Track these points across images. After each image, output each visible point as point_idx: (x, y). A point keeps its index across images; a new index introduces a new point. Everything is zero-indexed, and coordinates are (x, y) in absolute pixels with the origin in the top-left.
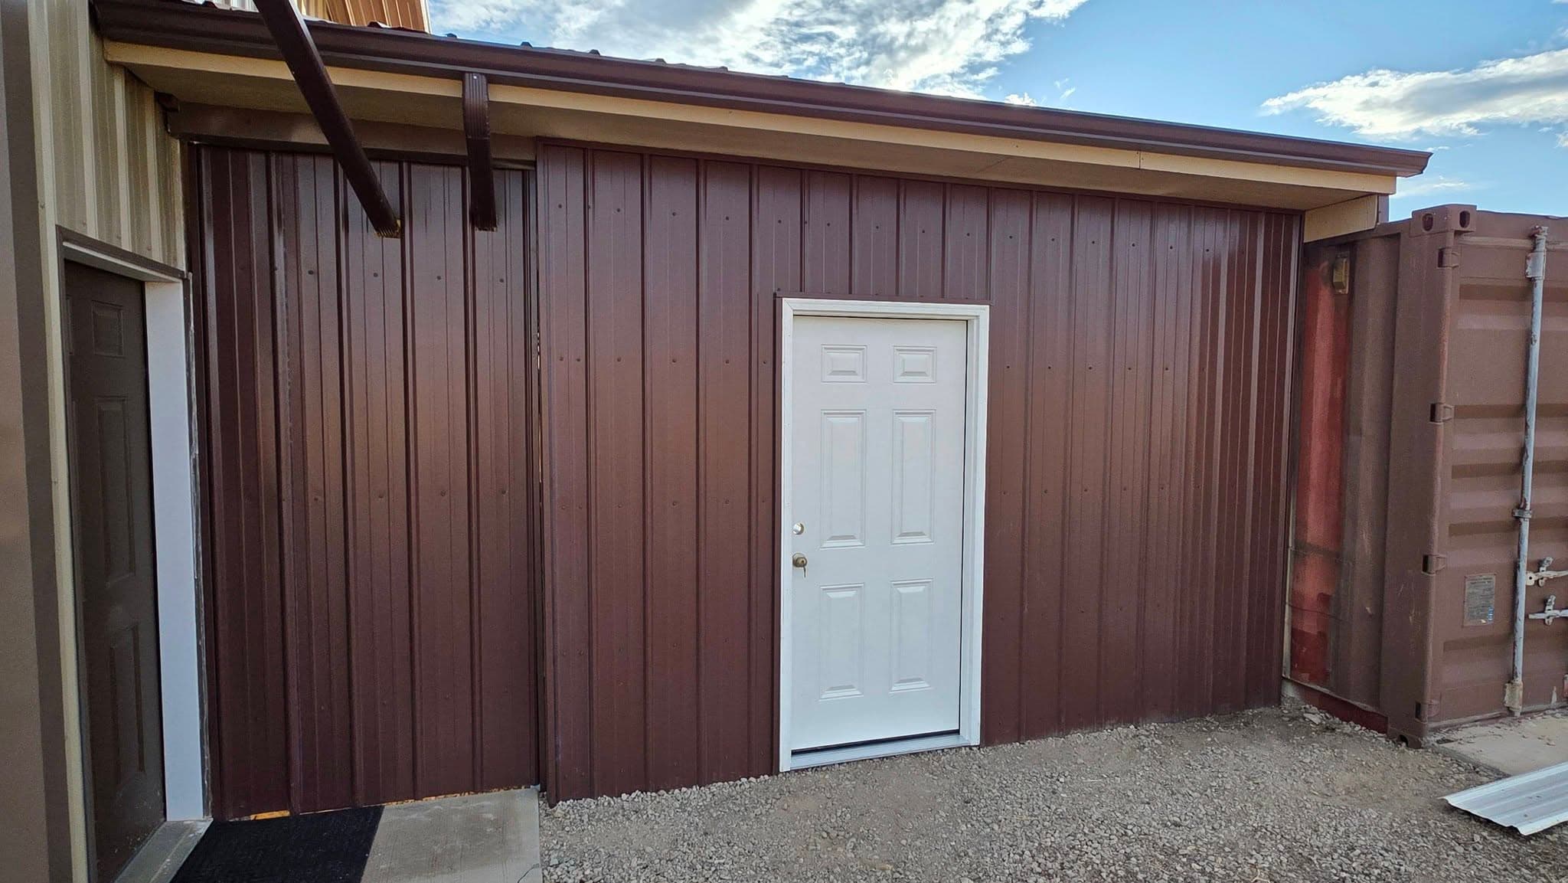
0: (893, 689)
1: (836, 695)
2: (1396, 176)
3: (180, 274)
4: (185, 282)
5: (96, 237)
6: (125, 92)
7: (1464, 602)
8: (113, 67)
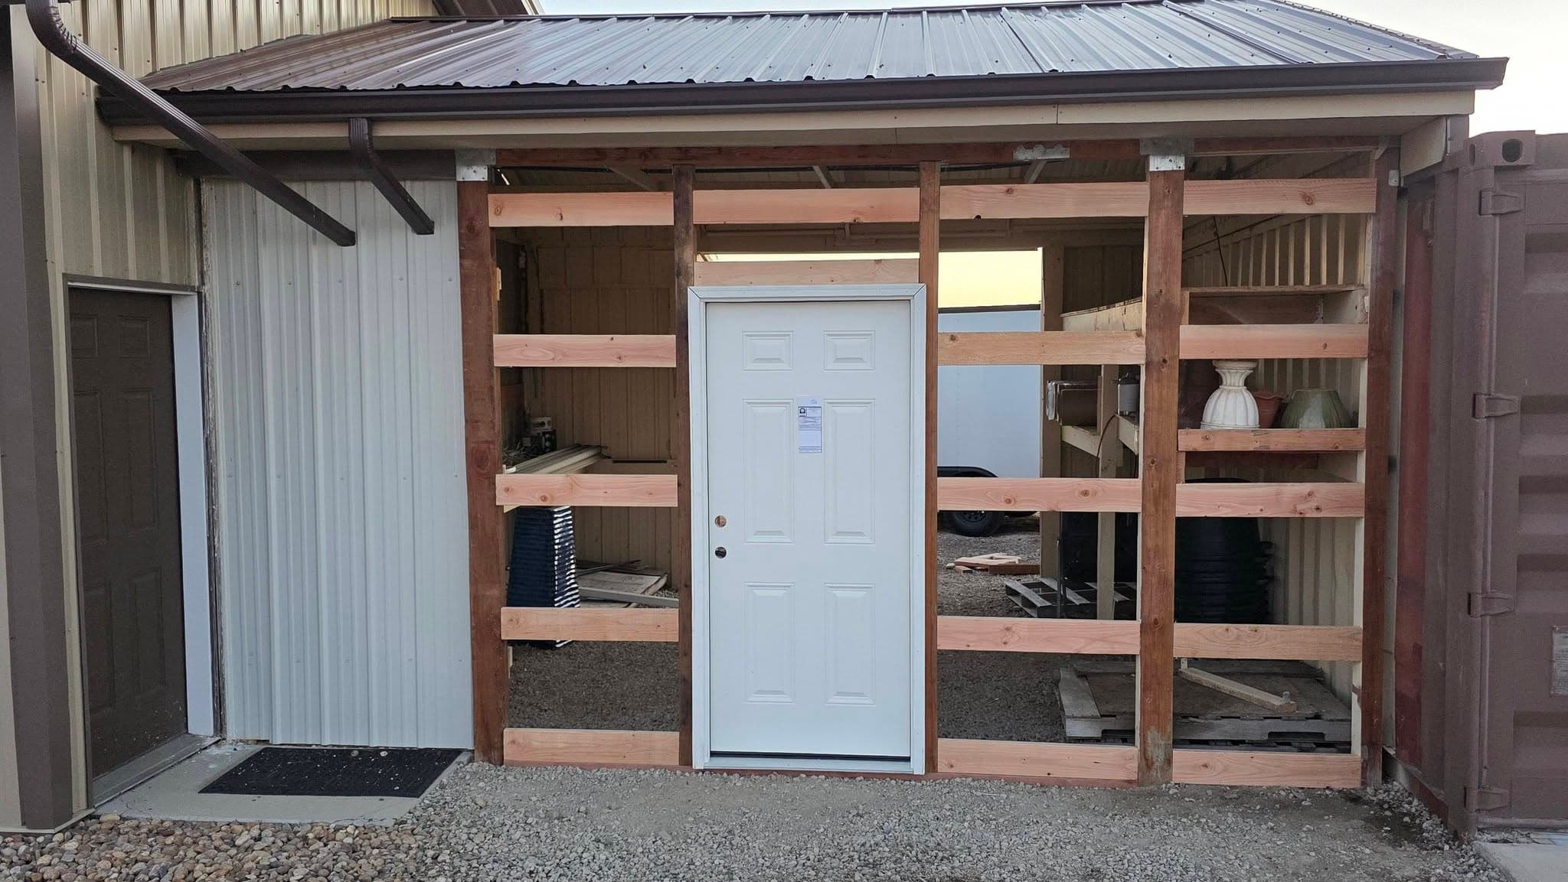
0: (831, 700)
1: (761, 699)
2: (1475, 90)
3: (192, 289)
4: (200, 294)
5: (100, 275)
6: (132, 157)
7: (1551, 661)
8: (123, 143)
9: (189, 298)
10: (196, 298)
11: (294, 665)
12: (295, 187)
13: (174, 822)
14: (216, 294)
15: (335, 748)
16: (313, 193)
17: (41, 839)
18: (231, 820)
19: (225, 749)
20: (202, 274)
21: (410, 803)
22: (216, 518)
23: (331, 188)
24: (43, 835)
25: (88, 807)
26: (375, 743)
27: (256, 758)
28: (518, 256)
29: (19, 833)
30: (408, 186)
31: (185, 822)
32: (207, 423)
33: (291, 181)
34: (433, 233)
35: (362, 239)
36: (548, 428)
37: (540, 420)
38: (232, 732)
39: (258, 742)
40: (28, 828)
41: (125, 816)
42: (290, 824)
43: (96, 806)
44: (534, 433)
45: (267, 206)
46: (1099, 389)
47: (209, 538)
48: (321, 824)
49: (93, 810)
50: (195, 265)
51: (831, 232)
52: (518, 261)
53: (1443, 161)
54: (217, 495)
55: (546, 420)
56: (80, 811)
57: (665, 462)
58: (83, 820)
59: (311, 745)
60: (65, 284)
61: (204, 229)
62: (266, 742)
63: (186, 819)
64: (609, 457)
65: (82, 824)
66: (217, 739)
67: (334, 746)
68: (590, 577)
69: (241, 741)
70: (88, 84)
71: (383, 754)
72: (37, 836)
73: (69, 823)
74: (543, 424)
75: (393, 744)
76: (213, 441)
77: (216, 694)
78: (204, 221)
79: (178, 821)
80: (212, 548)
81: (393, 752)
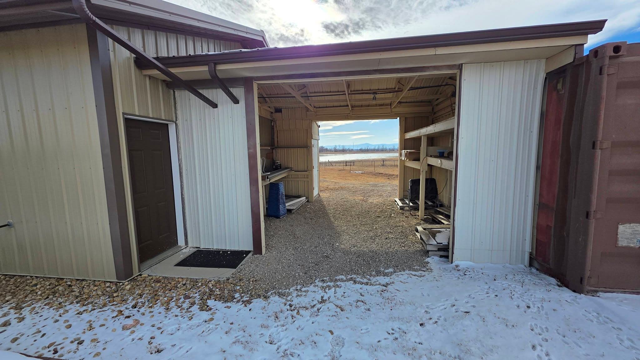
2: (589, 34)
3: (173, 122)
4: (176, 123)
5: (138, 114)
6: (149, 81)
7: (617, 235)
8: (145, 76)
9: (173, 124)
10: (175, 125)
11: (205, 227)
12: (201, 91)
13: (163, 277)
14: (181, 124)
15: (217, 250)
16: (204, 92)
17: (121, 284)
18: (179, 277)
19: (188, 249)
20: (176, 117)
21: (233, 270)
22: (183, 186)
23: (210, 91)
24: (122, 282)
25: (139, 272)
26: (228, 248)
27: (194, 253)
28: (272, 122)
29: (115, 282)
30: (231, 90)
31: (166, 277)
32: (180, 160)
33: (199, 89)
34: (239, 103)
35: (219, 106)
36: (279, 163)
37: (277, 162)
38: (190, 244)
39: (197, 248)
40: (118, 280)
41: (149, 275)
42: (196, 279)
43: (142, 271)
44: (276, 165)
45: (193, 96)
46: (421, 151)
47: (181, 192)
48: (204, 279)
49: (141, 273)
50: (174, 115)
51: (347, 115)
52: (272, 124)
53: (574, 61)
54: (183, 180)
55: (279, 162)
56: (136, 273)
57: (307, 171)
58: (137, 276)
59: (211, 249)
60: (123, 116)
61: (176, 105)
62: (199, 248)
63: (166, 276)
64: (294, 170)
65: (136, 278)
66: (186, 247)
67: (217, 249)
68: (290, 199)
69: (192, 247)
70: (131, 55)
71: (229, 252)
72: (120, 283)
73: (132, 277)
74: (278, 163)
75: (233, 249)
76: (181, 165)
77: (185, 235)
78: (176, 103)
79: (164, 277)
80: (182, 195)
81: (231, 252)
